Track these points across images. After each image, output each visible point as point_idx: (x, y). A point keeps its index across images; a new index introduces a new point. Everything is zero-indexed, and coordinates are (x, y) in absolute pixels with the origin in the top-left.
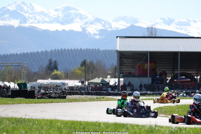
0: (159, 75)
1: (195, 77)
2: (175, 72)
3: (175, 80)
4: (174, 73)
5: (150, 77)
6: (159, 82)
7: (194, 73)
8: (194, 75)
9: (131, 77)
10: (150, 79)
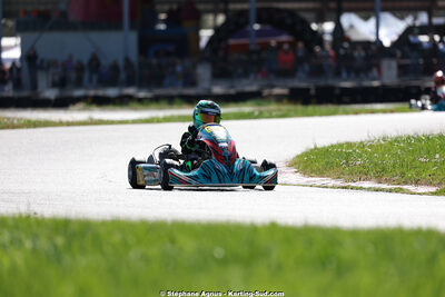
0: (164, 21)
1: (314, 27)
2: (232, 6)
3: (232, 42)
4: (225, 12)
5: (132, 27)
6: (171, 48)
7: (307, 10)
8: (307, 16)
9: (52, 29)
10: (133, 37)
